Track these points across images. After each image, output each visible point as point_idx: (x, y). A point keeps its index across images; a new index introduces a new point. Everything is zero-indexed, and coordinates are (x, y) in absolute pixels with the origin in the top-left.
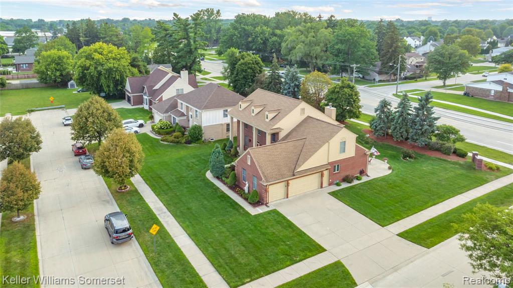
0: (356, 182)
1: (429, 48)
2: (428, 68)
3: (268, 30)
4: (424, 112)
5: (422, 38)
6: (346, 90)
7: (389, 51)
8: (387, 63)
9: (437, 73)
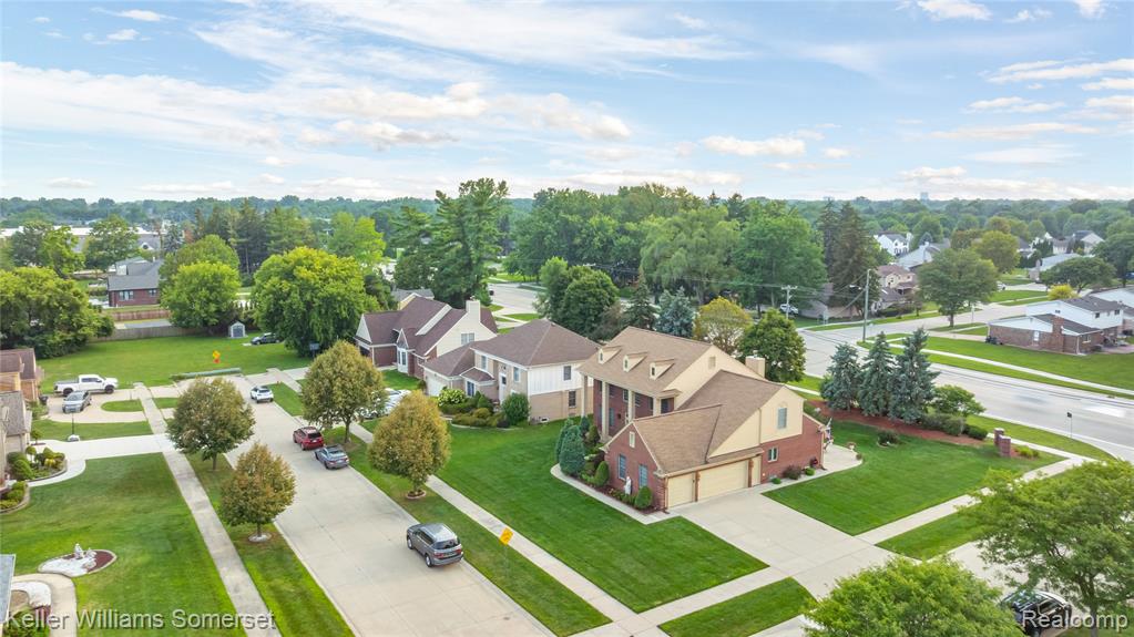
0: (804, 478)
1: (923, 256)
2: (921, 294)
3: (611, 223)
4: (912, 364)
5: (910, 236)
6: (776, 330)
7: (847, 263)
8: (845, 284)
9: (938, 303)
